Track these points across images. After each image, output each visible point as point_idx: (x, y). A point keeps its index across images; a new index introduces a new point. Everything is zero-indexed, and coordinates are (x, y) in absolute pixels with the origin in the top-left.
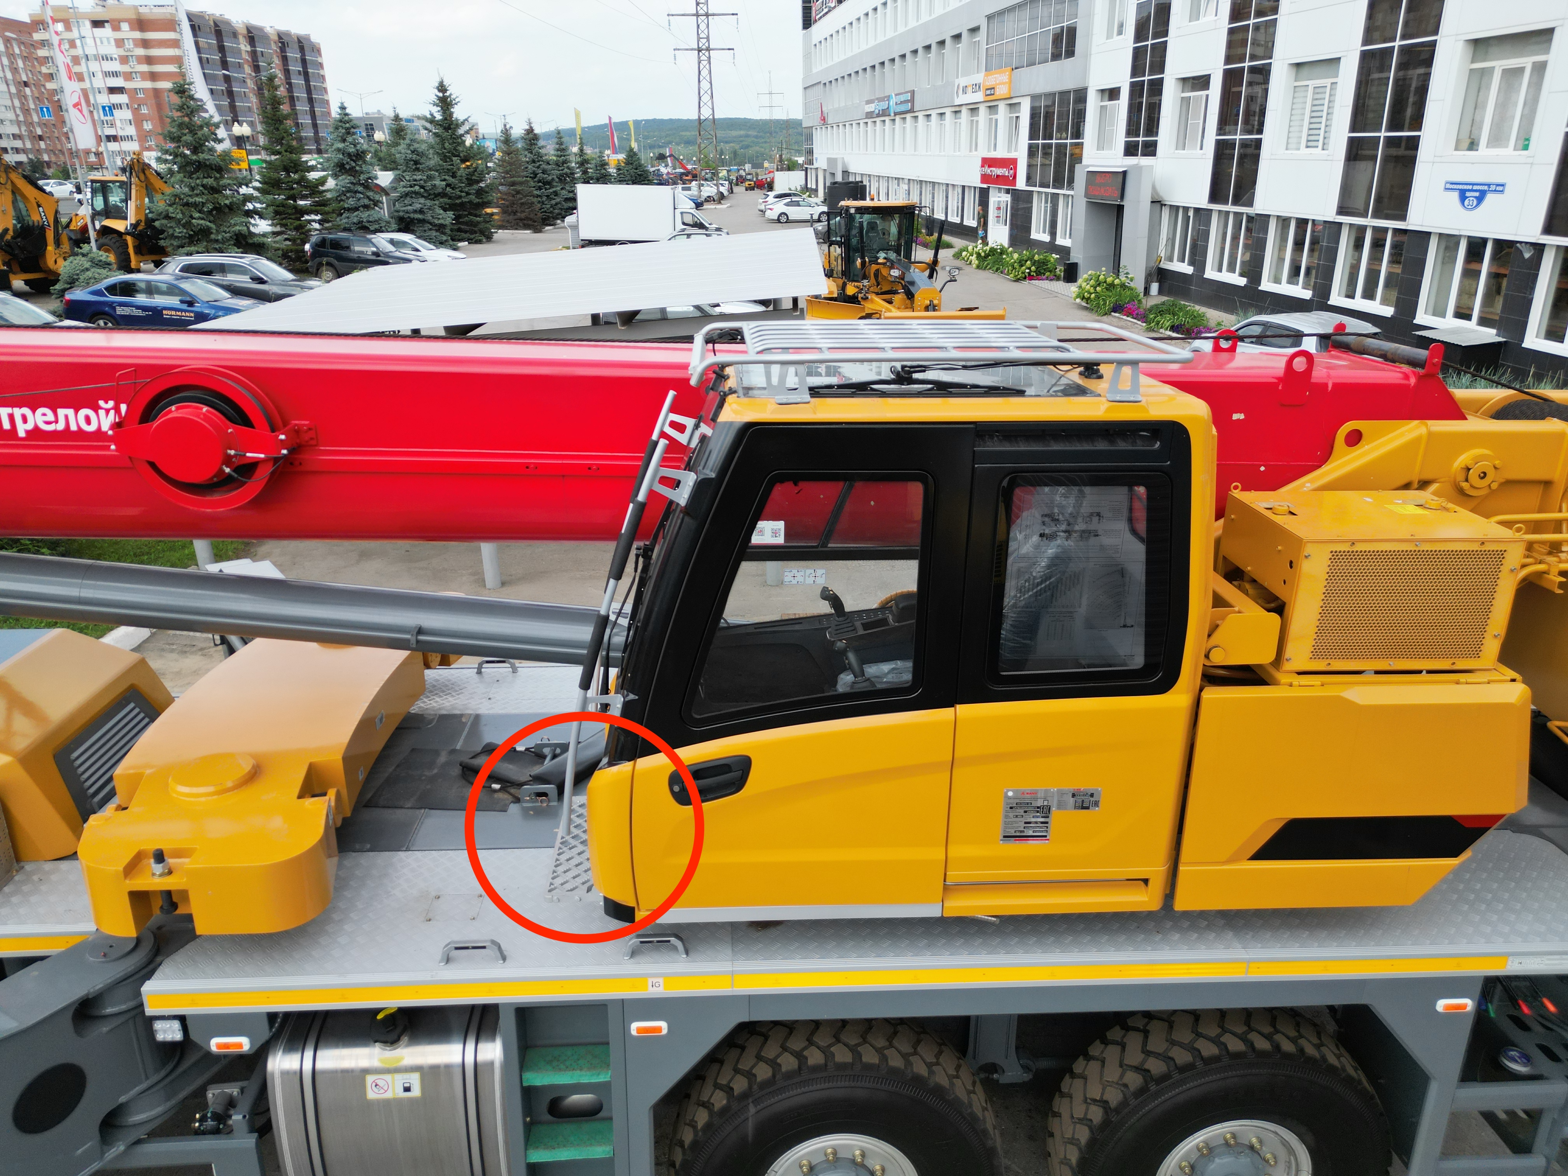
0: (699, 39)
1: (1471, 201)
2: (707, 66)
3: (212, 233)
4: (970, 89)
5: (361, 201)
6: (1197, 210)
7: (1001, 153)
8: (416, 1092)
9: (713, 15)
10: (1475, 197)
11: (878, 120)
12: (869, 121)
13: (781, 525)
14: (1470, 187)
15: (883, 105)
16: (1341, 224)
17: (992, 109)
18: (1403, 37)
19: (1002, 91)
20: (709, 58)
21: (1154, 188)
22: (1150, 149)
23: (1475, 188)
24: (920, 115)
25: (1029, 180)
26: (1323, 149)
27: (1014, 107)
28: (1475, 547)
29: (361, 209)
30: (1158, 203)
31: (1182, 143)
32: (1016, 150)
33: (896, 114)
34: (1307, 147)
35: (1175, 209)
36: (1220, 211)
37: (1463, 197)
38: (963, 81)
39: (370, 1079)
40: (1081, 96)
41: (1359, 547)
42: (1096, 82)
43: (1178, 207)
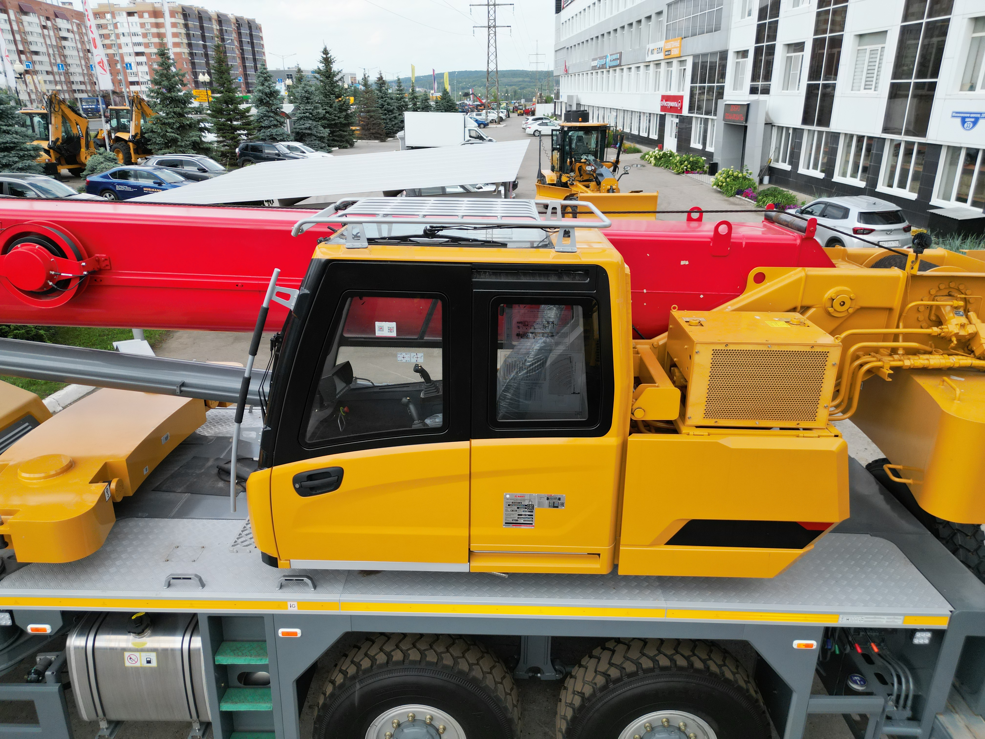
0: (489, 20)
1: (969, 124)
2: (494, 38)
3: (179, 141)
4: (655, 51)
5: (272, 122)
6: (795, 129)
7: (673, 92)
8: (154, 664)
9: (498, 5)
10: (971, 122)
11: (599, 71)
12: (594, 72)
13: (393, 325)
14: (968, 115)
15: (603, 62)
16: (884, 139)
17: (669, 64)
18: (929, 16)
19: (675, 52)
20: (495, 32)
21: (767, 114)
22: (766, 91)
23: (972, 115)
24: (625, 68)
25: (691, 109)
26: (875, 90)
27: (682, 62)
28: (808, 349)
29: (272, 127)
30: (769, 125)
31: (786, 85)
32: (683, 91)
33: (610, 67)
34: (865, 89)
35: (781, 128)
36: (809, 130)
37: (963, 122)
38: (651, 46)
39: (127, 654)
40: (724, 55)
41: (731, 347)
42: (733, 47)
43: (783, 127)
